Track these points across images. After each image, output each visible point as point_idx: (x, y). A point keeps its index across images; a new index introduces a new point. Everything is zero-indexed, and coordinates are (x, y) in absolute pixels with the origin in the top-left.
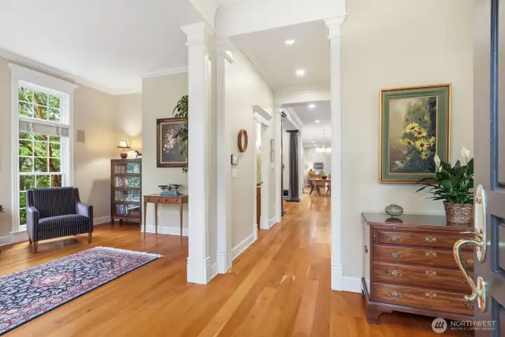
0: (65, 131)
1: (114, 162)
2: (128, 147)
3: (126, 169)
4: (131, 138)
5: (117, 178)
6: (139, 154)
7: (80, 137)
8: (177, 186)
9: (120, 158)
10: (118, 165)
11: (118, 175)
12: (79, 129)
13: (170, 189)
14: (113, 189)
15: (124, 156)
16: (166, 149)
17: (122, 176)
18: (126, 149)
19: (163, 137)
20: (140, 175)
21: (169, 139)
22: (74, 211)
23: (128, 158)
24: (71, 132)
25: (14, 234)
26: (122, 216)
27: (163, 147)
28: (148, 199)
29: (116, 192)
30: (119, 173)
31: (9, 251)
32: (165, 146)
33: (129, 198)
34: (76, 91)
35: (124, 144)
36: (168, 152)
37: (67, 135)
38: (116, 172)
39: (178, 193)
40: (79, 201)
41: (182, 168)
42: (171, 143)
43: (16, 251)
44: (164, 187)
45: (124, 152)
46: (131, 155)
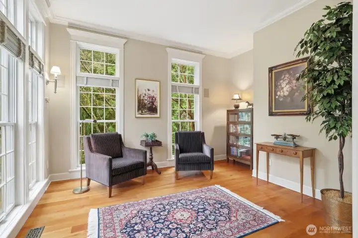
0: (196, 90)
1: (229, 112)
2: (240, 99)
3: (238, 118)
4: (242, 91)
5: (231, 125)
6: (249, 104)
7: (206, 94)
8: (294, 137)
9: (234, 108)
10: (232, 114)
11: (232, 123)
12: (206, 88)
13: (285, 139)
14: (229, 134)
15: (237, 107)
16: (280, 96)
17: (235, 123)
18: (239, 101)
19: (275, 85)
20: (251, 123)
21: (283, 85)
22: (201, 150)
23: (240, 108)
24: (201, 90)
25: (169, 161)
26: (235, 157)
27: (276, 95)
28: (261, 147)
29: (231, 137)
30: (233, 121)
31: (165, 173)
32: (278, 93)
33: (241, 143)
34: (203, 59)
35: (236, 97)
36: (281, 99)
37: (198, 93)
38: (231, 120)
39: (294, 144)
40: (205, 143)
41: (306, 117)
42: (285, 89)
43: (169, 174)
44: (277, 137)
45: (237, 104)
46: (243, 106)
